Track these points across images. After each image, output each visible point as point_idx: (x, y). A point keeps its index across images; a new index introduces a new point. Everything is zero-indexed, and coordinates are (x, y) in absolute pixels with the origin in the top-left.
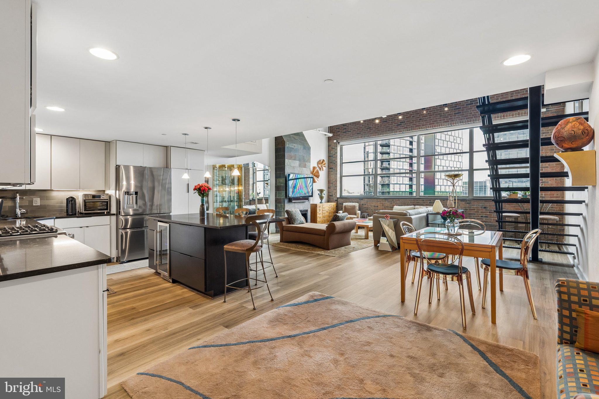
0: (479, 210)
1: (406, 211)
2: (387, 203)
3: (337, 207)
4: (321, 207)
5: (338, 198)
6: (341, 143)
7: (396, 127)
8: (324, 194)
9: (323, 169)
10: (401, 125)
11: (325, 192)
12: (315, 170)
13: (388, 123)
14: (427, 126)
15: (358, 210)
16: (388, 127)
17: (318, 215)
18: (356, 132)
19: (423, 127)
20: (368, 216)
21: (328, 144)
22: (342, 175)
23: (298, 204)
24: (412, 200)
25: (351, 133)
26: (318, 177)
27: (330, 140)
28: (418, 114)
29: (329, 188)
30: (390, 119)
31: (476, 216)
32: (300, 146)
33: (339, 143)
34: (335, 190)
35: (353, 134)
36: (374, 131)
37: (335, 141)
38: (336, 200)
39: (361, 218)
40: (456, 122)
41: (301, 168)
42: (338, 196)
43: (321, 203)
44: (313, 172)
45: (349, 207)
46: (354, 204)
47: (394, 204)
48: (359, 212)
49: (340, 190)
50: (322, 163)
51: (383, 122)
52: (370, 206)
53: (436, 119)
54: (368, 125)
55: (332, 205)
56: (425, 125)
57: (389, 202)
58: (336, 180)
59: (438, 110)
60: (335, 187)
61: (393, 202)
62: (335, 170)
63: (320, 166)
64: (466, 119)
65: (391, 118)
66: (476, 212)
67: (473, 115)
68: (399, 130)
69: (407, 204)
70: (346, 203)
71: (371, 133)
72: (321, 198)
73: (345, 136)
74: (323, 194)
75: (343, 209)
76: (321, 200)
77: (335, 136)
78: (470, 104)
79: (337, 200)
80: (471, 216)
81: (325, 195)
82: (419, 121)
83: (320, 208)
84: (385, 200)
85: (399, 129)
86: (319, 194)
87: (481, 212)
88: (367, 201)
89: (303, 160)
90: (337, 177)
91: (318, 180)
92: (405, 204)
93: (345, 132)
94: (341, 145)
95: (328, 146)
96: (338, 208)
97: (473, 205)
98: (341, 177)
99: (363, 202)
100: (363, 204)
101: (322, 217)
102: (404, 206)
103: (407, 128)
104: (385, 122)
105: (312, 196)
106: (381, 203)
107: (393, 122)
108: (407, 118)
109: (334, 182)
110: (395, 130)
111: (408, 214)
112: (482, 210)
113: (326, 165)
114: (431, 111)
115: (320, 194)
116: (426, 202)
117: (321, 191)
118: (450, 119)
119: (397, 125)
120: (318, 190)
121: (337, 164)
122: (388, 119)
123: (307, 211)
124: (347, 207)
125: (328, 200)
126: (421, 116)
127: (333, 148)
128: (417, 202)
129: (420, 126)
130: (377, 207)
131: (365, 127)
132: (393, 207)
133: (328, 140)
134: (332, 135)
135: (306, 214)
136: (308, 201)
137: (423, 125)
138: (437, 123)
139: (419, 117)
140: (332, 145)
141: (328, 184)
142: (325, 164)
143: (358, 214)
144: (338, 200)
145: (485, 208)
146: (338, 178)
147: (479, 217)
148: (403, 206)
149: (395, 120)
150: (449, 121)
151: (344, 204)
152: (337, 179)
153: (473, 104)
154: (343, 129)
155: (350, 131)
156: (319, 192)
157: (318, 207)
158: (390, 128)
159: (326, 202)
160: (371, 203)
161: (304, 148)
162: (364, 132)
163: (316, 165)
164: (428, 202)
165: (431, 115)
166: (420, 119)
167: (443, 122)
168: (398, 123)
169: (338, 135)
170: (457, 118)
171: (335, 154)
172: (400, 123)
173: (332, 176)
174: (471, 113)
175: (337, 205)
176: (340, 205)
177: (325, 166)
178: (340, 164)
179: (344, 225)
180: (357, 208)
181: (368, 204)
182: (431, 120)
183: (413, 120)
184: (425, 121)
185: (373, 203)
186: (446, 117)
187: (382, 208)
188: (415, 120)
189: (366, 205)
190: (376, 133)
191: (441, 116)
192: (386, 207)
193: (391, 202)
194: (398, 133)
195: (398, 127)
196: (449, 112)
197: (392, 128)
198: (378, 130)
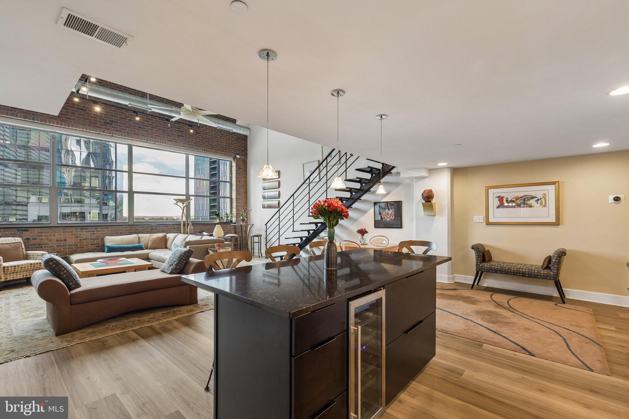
10: (112, 124)
19: (144, 138)
24: (127, 227)
40: (179, 144)
45: (6, 246)
52: (47, 241)
53: (159, 134)
56: (146, 136)
57: (89, 232)
59: (161, 124)
61: (97, 231)
64: (189, 144)
67: (194, 143)
68: (109, 131)
69: (120, 233)
82: (138, 129)
85: (109, 129)
88: (42, 233)
92: (116, 233)
102: (116, 236)
103: (121, 131)
106: (72, 235)
114: (153, 123)
116: (147, 229)
119: (104, 122)
128: (134, 230)
130: (65, 240)
137: (143, 136)
138: (160, 139)
150: (172, 141)
160: (50, 235)
164: (149, 230)
165: (152, 127)
166: (140, 127)
167: (167, 140)
170: (181, 141)
172: (110, 121)
174: (192, 140)
180: (23, 246)
181: (43, 237)
182: (154, 133)
183: (130, 125)
184: (146, 131)
185: (54, 235)
186: (170, 136)
187: (75, 242)
188: (134, 126)
189: (38, 240)
190: (62, 121)
191: (164, 132)
192: (83, 239)
193: (94, 231)
194: (105, 134)
195: (106, 126)
196: (172, 132)
197: (95, 123)
198: (68, 118)
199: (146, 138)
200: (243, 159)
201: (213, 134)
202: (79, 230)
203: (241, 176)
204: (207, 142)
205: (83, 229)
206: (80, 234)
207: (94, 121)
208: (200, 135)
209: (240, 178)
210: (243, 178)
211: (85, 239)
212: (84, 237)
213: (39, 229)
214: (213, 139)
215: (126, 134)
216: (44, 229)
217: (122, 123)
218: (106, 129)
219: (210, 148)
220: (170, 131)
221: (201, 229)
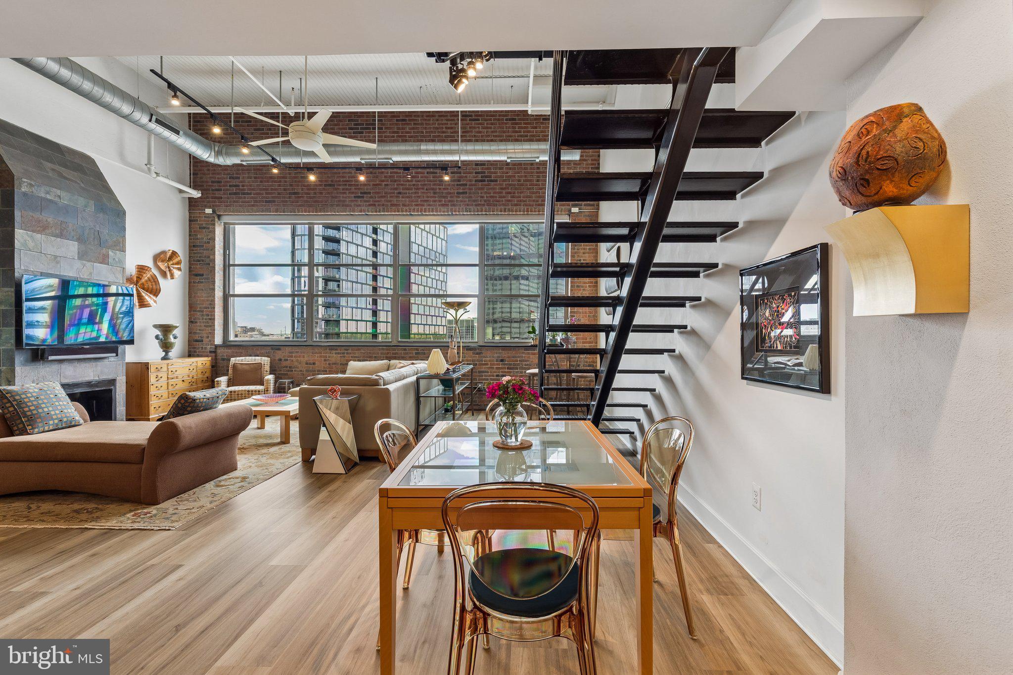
0: (494, 364)
1: (377, 376)
2: (334, 357)
3: (213, 367)
4: (165, 369)
5: (216, 346)
6: (226, 219)
7: (352, 201)
8: (175, 338)
9: (172, 277)
10: (363, 197)
11: (175, 332)
12: (146, 277)
13: (336, 189)
14: (413, 208)
15: (268, 372)
16: (336, 197)
17: (153, 391)
18: (264, 197)
19: (405, 208)
20: (291, 386)
21: (190, 217)
22: (229, 292)
23: (76, 364)
25: (252, 198)
26: (155, 292)
27: (194, 206)
28: (395, 181)
29: (191, 322)
30: (339, 181)
31: (490, 376)
32: (81, 201)
33: (219, 217)
34: (210, 326)
35: (256, 202)
36: (307, 201)
37: (209, 211)
38: (211, 352)
39: (275, 392)
40: (459, 209)
41: (89, 264)
42: (218, 340)
43: (164, 358)
44: (139, 278)
45: (244, 366)
46: (258, 359)
47: (348, 357)
48: (271, 377)
49: (222, 327)
50: (170, 258)
51: (325, 185)
52: (296, 364)
53: (428, 197)
54: (291, 185)
55: (199, 364)
56: (408, 205)
57: (339, 353)
58: (210, 304)
59: (431, 181)
60: (210, 319)
61: (347, 353)
62: (208, 279)
63: (163, 266)
64: (476, 205)
65: (344, 181)
66: (489, 368)
67: (485, 201)
68: (359, 208)
69: (375, 357)
70: (238, 358)
71: (300, 206)
72: (166, 346)
73: (234, 202)
74: (171, 337)
75: (230, 371)
76: (167, 352)
77: (207, 197)
78: (481, 181)
79: (215, 352)
80: (482, 376)
81: (178, 339)
82: (397, 197)
83: (158, 374)
84: (329, 350)
85: (360, 206)
86: (157, 337)
87: (497, 368)
88: (292, 353)
89: (96, 242)
90: (214, 296)
91: (155, 302)
92: (370, 357)
93: (235, 194)
94: (225, 224)
95: (190, 221)
96: (216, 369)
97: (485, 357)
98: (226, 297)
99: (279, 355)
100: (280, 360)
101: (165, 395)
102: (370, 361)
103: (375, 205)
104: (330, 185)
105: (131, 342)
106: (321, 357)
107: (347, 189)
108: (374, 185)
109: (206, 308)
110: (351, 206)
111: (381, 382)
112: (497, 364)
113: (184, 265)
114: (418, 181)
115: (161, 337)
116: (410, 353)
117: (166, 329)
118: (450, 201)
119: (355, 197)
120: (155, 326)
121: (214, 267)
122: (336, 181)
123: (113, 382)
124: (239, 366)
125: (189, 352)
126: (401, 187)
127: (204, 228)
128: (393, 354)
129: (399, 205)
130: (314, 364)
131: (285, 190)
132: (347, 364)
133: (190, 206)
134: (199, 195)
135: (110, 391)
136: (115, 354)
137: (404, 205)
138: (429, 205)
139: (396, 189)
140: (200, 221)
141: (190, 311)
142: (179, 263)
143: (267, 383)
144: (219, 351)
145: (502, 361)
146: (216, 299)
147: (493, 376)
148: (367, 360)
149: (350, 185)
150: (447, 205)
151: (233, 360)
152: (213, 301)
153: (484, 181)
154: (230, 186)
155: (248, 194)
156: (158, 332)
157: (152, 369)
158: (339, 201)
159: (183, 356)
160: (300, 357)
161: (101, 208)
162: (283, 201)
163: (149, 263)
164: (413, 354)
165: (417, 189)
166: (400, 193)
167: (439, 205)
168: (356, 193)
169: (216, 198)
170: (461, 201)
171: (208, 243)
172: (361, 193)
173: (202, 295)
174: (482, 197)
175: (216, 363)
176: (221, 363)
177: (179, 269)
178: (222, 266)
179: (214, 422)
180: (267, 368)
181: (294, 359)
182: (419, 197)
183: (386, 193)
184: (408, 197)
185: (304, 357)
186: (444, 197)
187: (324, 368)
188: (390, 193)
189: (289, 362)
190: (310, 206)
191: (435, 193)
192: (333, 364)
193: (343, 353)
194: (357, 213)
195: (356, 201)
196: (448, 188)
197: (344, 201)
198: (316, 202)
199: (407, 208)
200: (588, 214)
201: (521, 177)
202: (328, 350)
203: (584, 249)
204: (510, 193)
205: (332, 350)
206: (329, 357)
207: (343, 197)
208: (495, 185)
209: (580, 255)
210: (588, 253)
211: (335, 364)
212: (333, 360)
213: (290, 348)
214: (522, 185)
215: (381, 208)
216: (294, 347)
217: (376, 193)
218: (357, 206)
219: (516, 205)
220: (444, 189)
221: (498, 357)
